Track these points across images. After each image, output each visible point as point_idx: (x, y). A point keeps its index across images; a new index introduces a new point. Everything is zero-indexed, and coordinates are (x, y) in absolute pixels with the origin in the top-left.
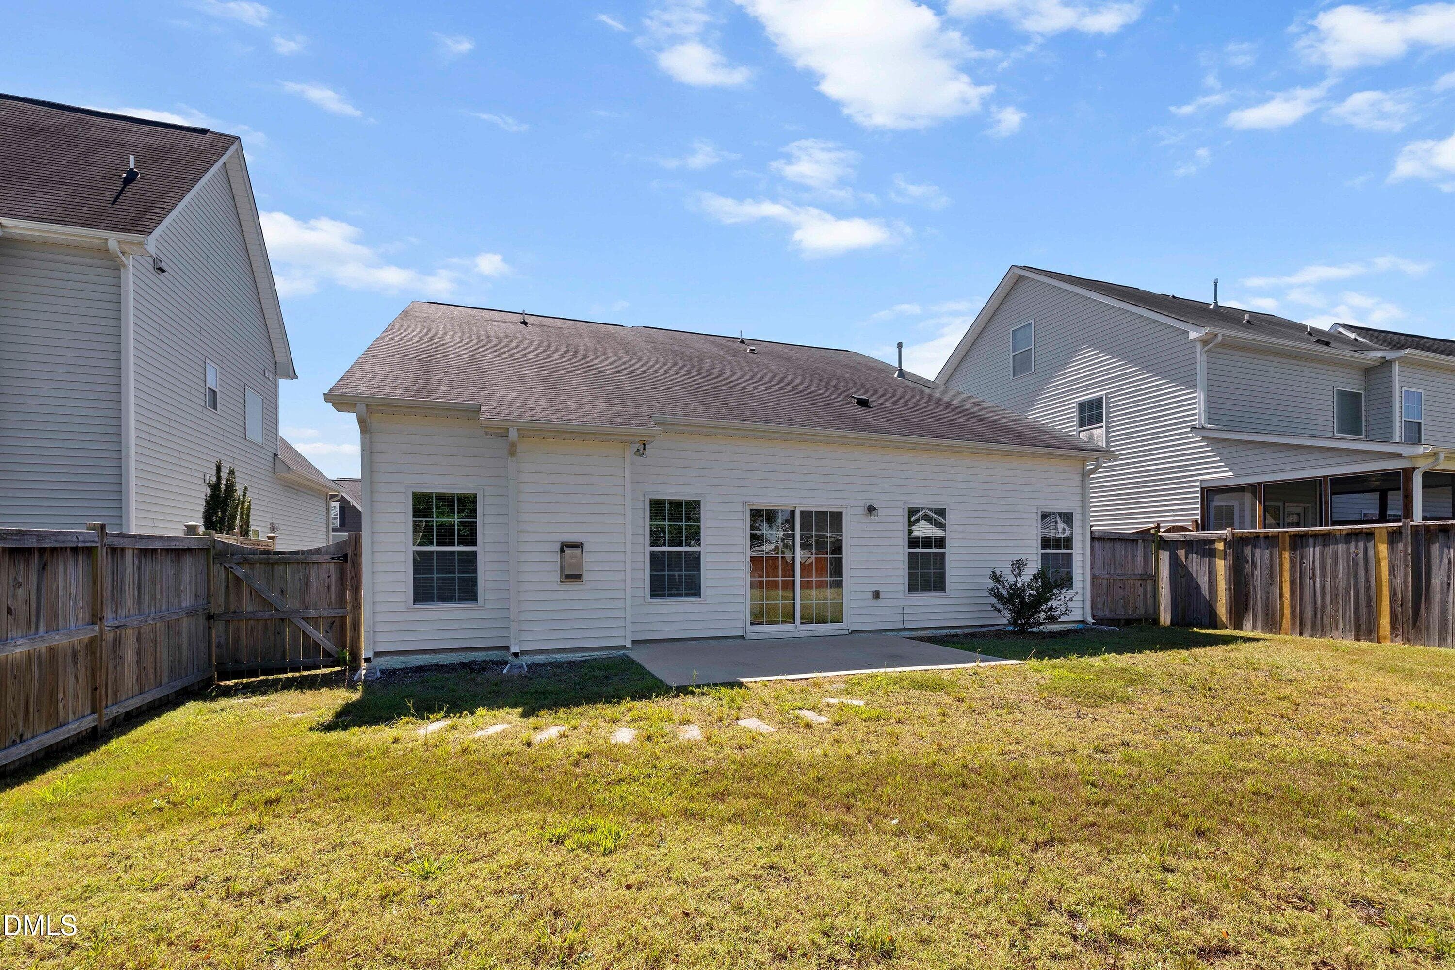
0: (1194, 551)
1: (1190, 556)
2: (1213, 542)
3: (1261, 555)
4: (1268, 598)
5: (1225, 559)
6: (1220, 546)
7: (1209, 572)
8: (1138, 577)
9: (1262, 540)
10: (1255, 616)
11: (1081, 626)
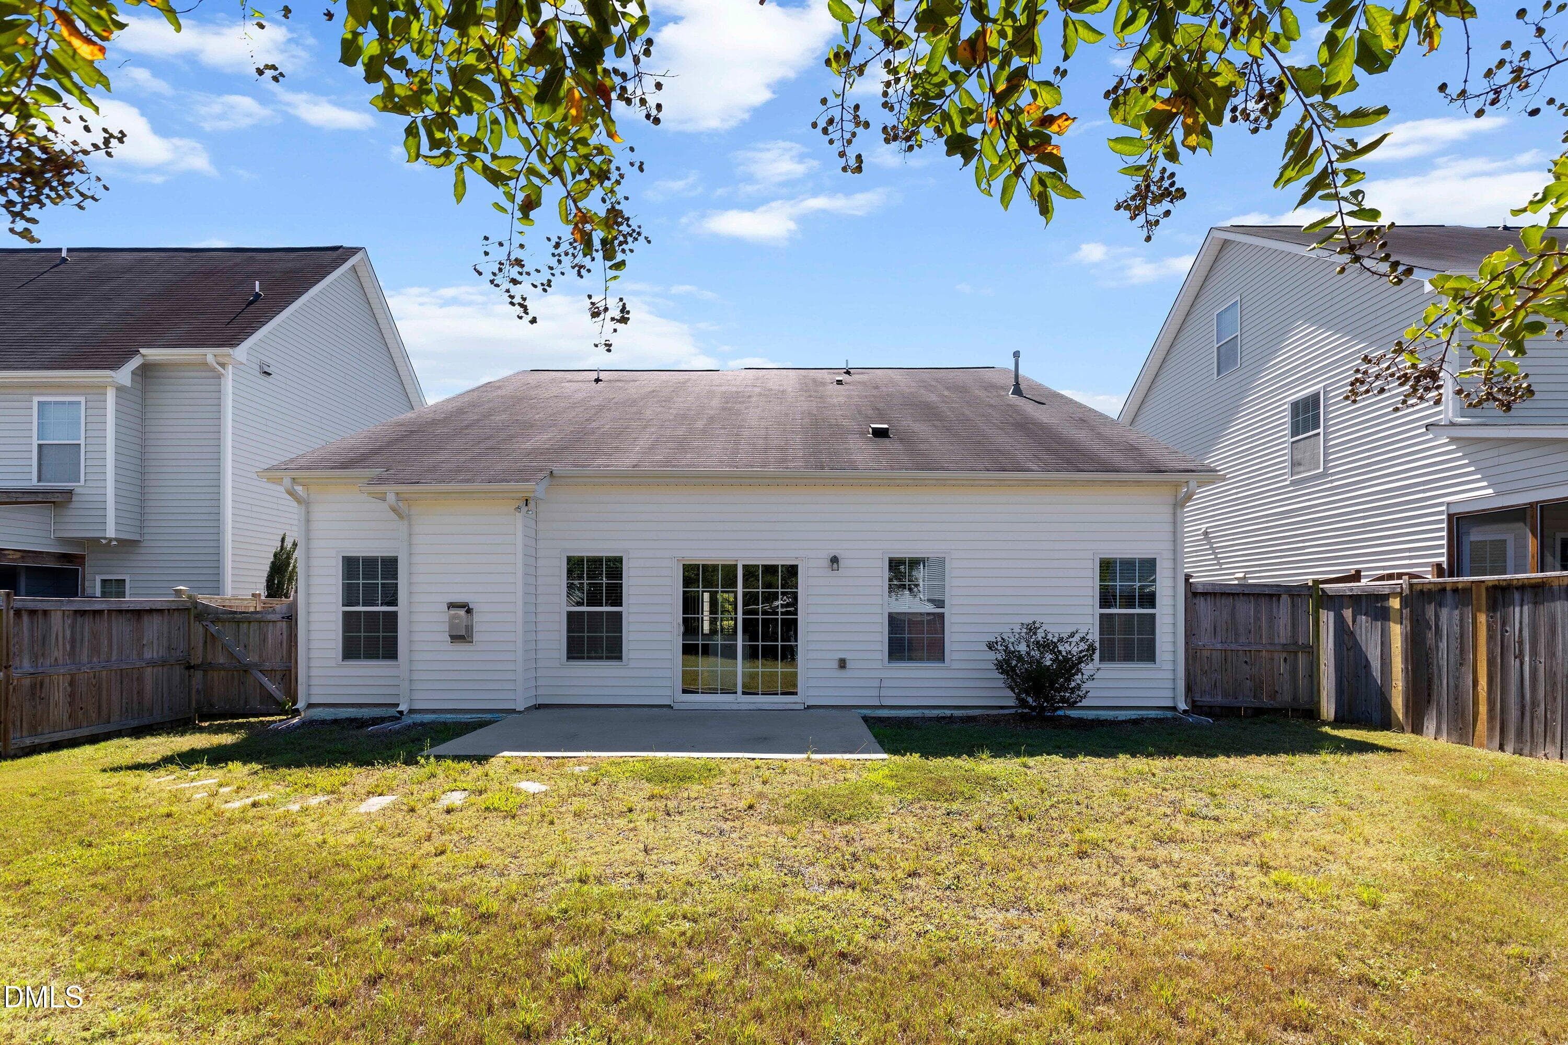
0: (1363, 612)
1: (1358, 617)
2: (1386, 597)
3: (1448, 618)
4: (1457, 687)
5: (1401, 624)
6: (1395, 603)
7: (1382, 643)
8: (1279, 648)
9: (1449, 594)
10: (1439, 713)
11: (1169, 714)
